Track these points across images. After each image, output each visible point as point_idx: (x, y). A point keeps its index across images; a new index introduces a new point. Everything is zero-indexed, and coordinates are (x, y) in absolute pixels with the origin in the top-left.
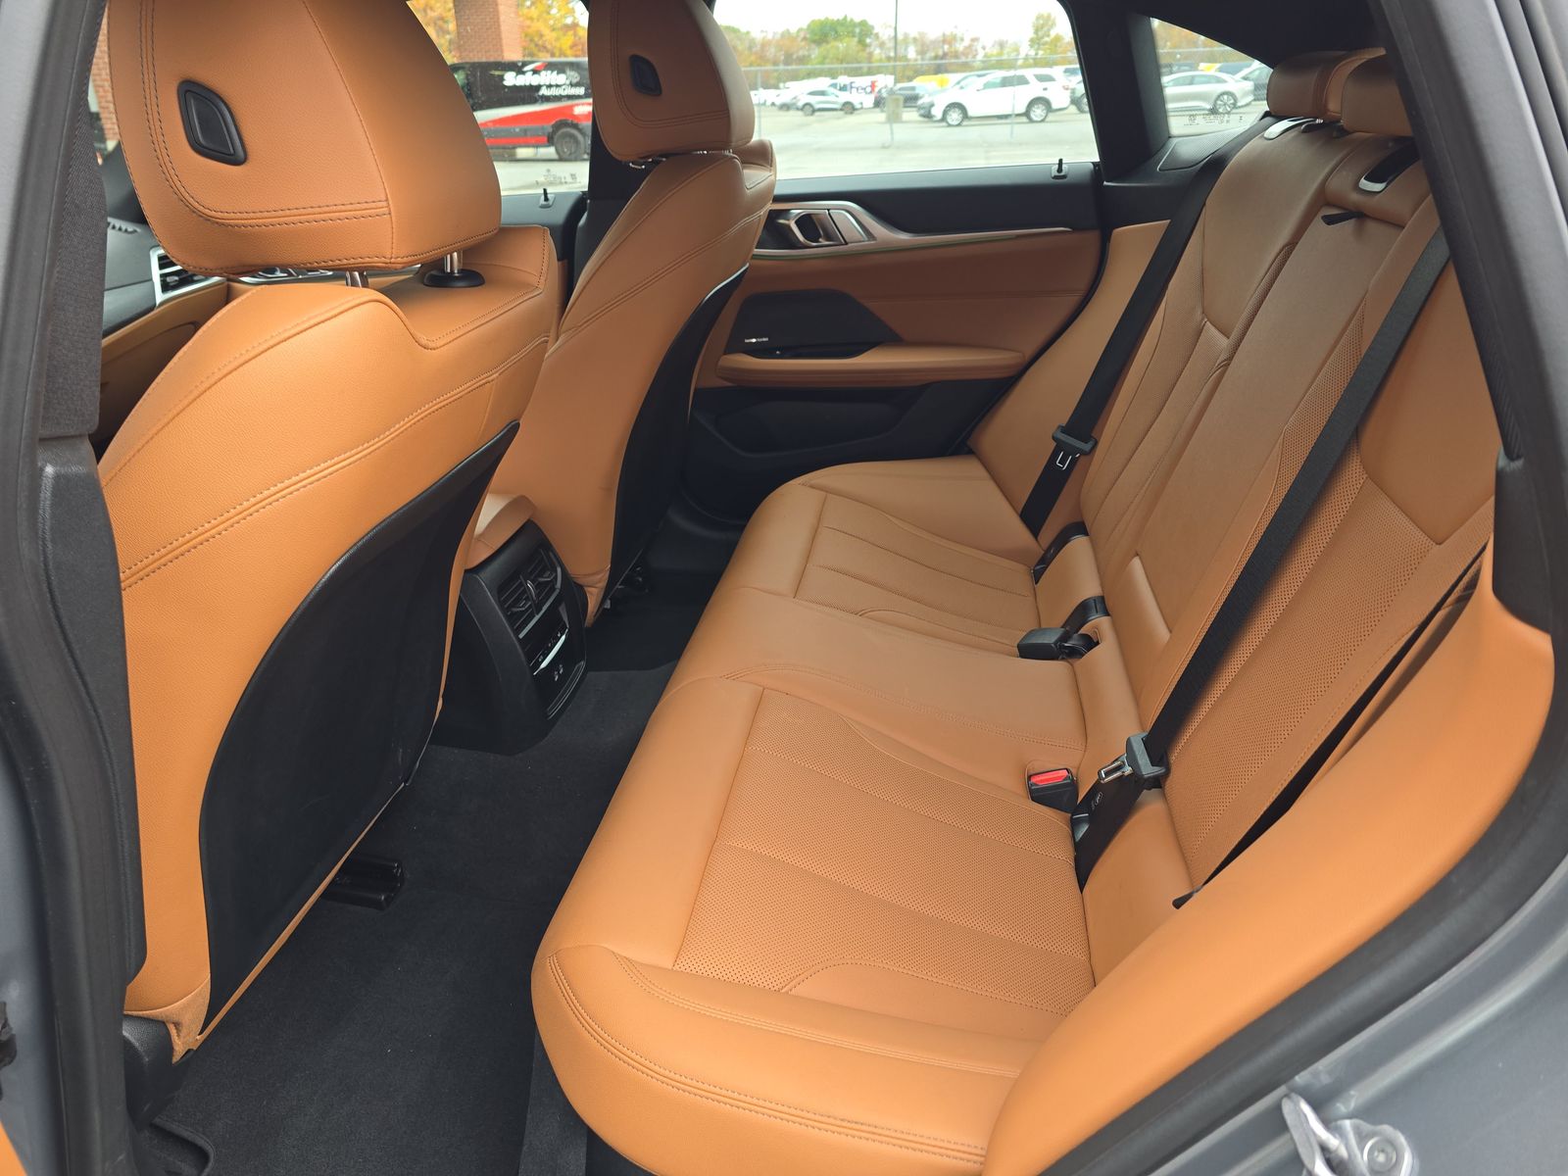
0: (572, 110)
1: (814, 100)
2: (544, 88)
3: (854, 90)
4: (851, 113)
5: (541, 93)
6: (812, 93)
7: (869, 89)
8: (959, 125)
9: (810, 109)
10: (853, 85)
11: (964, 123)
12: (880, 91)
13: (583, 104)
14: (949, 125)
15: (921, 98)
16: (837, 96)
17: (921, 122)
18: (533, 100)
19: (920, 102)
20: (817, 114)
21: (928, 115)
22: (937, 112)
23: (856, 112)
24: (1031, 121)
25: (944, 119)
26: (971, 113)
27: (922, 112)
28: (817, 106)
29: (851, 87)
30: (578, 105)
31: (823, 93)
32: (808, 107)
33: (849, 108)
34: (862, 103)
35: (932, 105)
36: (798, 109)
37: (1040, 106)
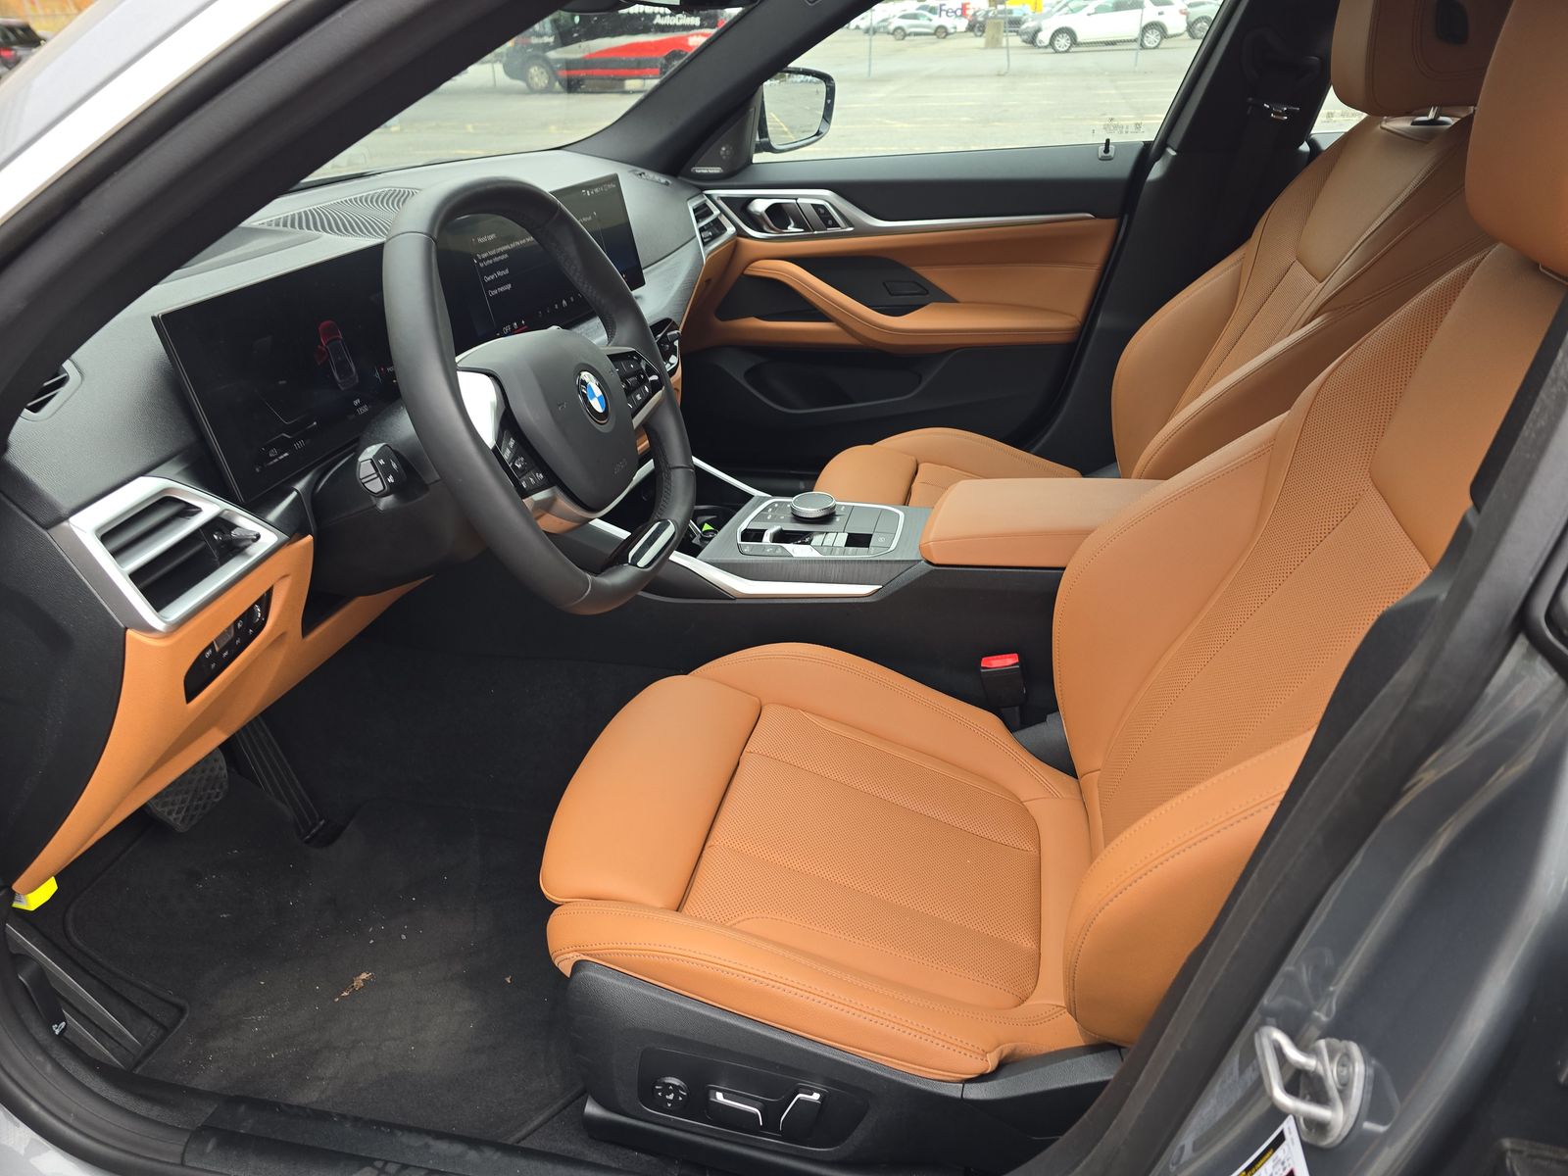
0: (687, 40)
1: (904, 23)
2: (658, 16)
3: (943, 13)
4: (944, 38)
5: (655, 22)
6: (904, 17)
7: (959, 12)
8: (1067, 51)
9: (900, 33)
10: (943, 8)
11: (1073, 49)
12: (974, 14)
13: (697, 35)
14: (1057, 52)
15: (1024, 23)
16: (930, 20)
17: (1024, 48)
18: (646, 30)
19: (1024, 27)
20: (907, 38)
21: (1032, 40)
22: (1044, 37)
23: (949, 37)
24: (1143, 47)
25: (1051, 43)
26: (1080, 39)
27: (1025, 37)
28: (908, 31)
29: (941, 10)
30: (692, 35)
31: (915, 17)
32: (899, 31)
33: (941, 32)
34: (955, 28)
35: (1038, 30)
36: (888, 33)
37: (1155, 31)
